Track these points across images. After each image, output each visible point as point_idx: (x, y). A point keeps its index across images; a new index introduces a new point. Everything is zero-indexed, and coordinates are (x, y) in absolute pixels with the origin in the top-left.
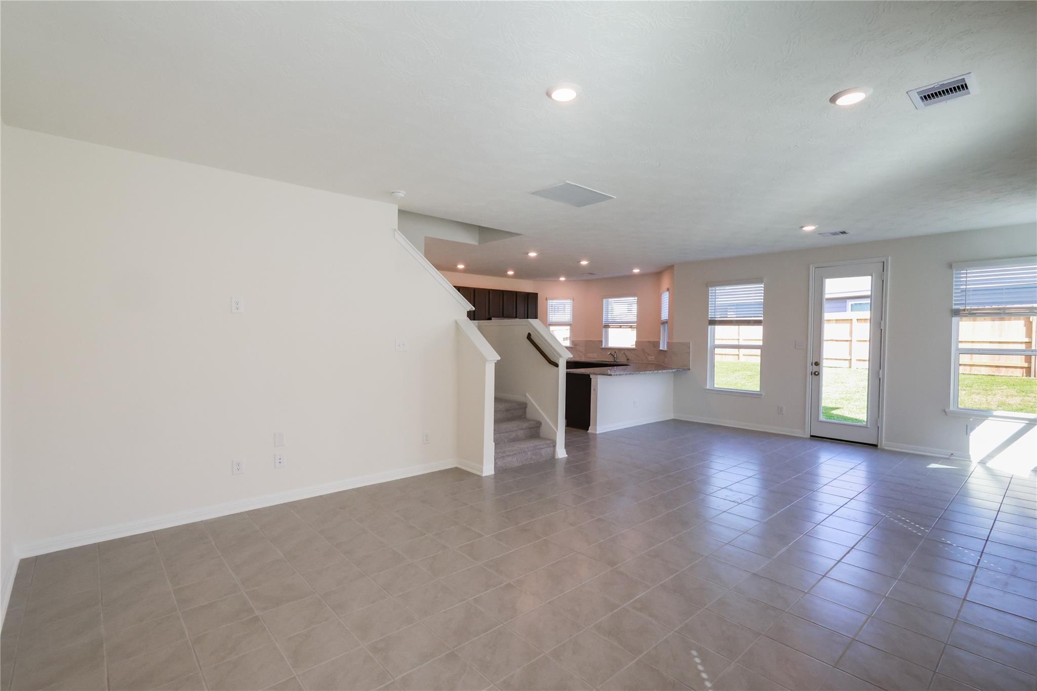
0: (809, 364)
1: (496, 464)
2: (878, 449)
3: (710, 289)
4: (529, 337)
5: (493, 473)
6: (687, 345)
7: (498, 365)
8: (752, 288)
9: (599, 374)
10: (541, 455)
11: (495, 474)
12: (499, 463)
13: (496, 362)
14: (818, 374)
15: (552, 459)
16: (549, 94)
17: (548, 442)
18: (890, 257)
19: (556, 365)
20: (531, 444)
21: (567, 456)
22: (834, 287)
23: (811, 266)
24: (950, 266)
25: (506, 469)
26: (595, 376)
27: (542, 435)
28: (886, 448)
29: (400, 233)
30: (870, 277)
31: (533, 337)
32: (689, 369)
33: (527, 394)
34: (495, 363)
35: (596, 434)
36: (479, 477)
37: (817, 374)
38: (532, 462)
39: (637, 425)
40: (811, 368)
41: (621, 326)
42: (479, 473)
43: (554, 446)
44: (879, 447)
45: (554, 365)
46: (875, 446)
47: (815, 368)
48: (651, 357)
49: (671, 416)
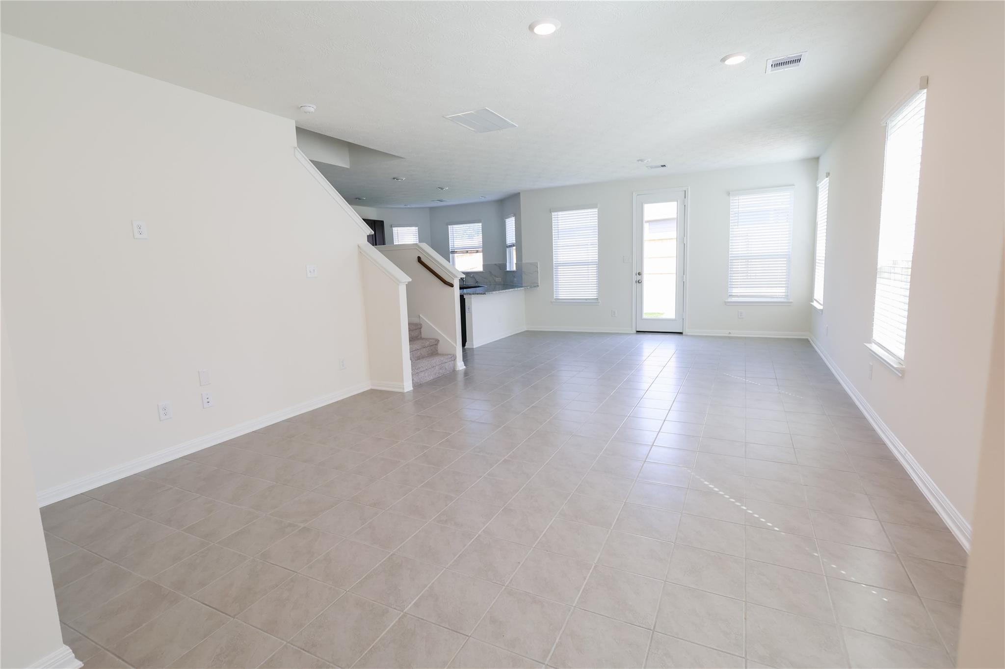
0: (634, 274)
1: (413, 380)
2: (683, 336)
3: (553, 214)
4: (419, 260)
5: (412, 389)
6: (536, 265)
7: (409, 286)
8: (588, 212)
9: (473, 294)
10: (446, 369)
11: (414, 389)
12: (415, 379)
13: (407, 283)
14: (641, 282)
15: (454, 371)
16: (531, 28)
17: (450, 356)
18: (689, 187)
19: (452, 285)
20: (436, 360)
21: (465, 367)
22: (651, 211)
23: (634, 194)
24: (729, 194)
25: (420, 384)
26: (469, 296)
27: (439, 352)
28: (688, 334)
29: (300, 151)
30: (676, 203)
31: (423, 259)
32: (538, 286)
33: (420, 315)
34: (406, 285)
35: (473, 348)
36: (402, 394)
37: (639, 282)
38: (440, 375)
39: (502, 338)
40: (636, 278)
41: (467, 251)
42: (400, 390)
43: (455, 360)
44: (684, 333)
45: (449, 285)
46: (681, 333)
47: (639, 277)
48: (499, 279)
49: (524, 328)
